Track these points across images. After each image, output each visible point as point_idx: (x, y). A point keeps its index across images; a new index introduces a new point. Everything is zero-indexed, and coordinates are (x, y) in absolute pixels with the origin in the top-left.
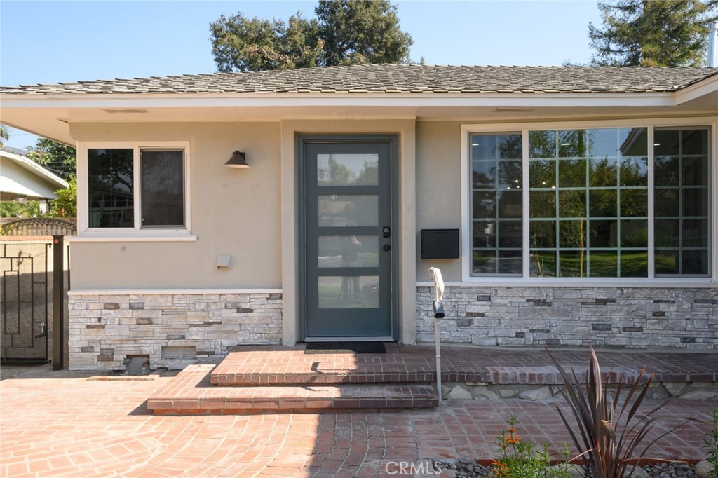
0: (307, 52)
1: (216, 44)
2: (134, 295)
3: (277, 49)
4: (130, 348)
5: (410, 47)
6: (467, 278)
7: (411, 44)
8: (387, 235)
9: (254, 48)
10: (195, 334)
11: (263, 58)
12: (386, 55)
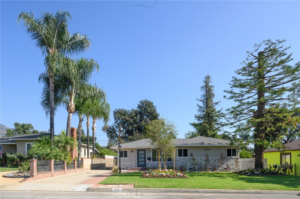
0: (135, 118)
1: (114, 115)
2: (123, 163)
3: (129, 117)
4: (123, 168)
5: (159, 116)
6: (152, 162)
7: (159, 115)
8: (145, 158)
9: (123, 117)
10: (128, 167)
11: (126, 119)
12: (153, 118)
